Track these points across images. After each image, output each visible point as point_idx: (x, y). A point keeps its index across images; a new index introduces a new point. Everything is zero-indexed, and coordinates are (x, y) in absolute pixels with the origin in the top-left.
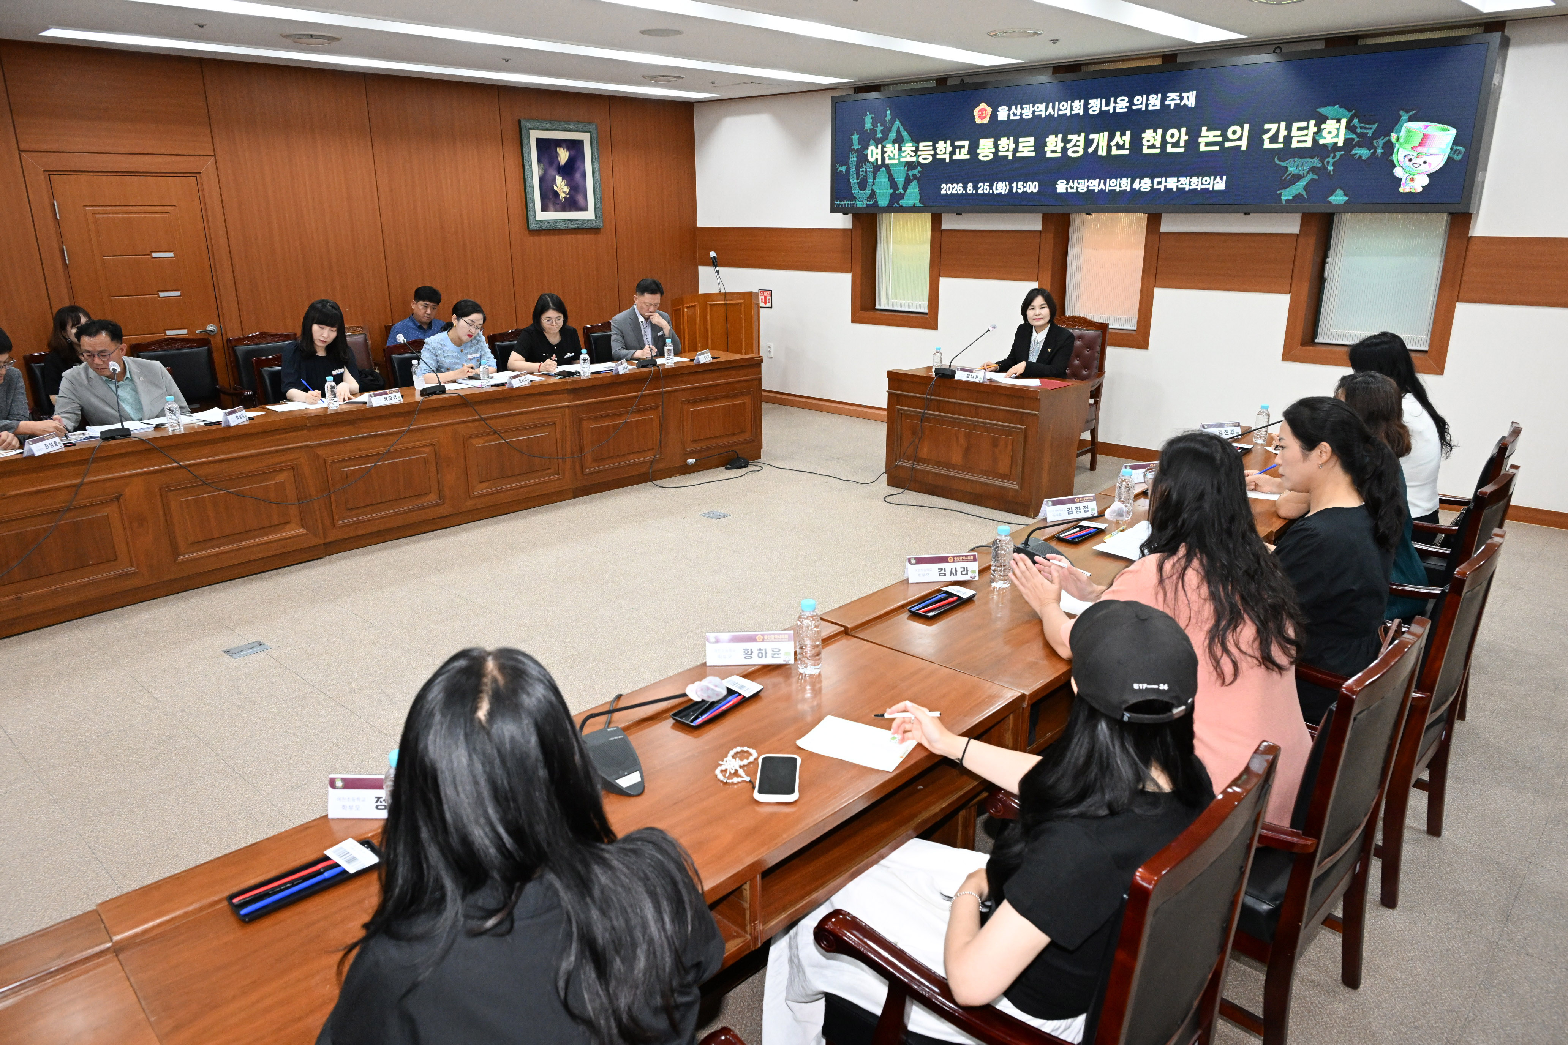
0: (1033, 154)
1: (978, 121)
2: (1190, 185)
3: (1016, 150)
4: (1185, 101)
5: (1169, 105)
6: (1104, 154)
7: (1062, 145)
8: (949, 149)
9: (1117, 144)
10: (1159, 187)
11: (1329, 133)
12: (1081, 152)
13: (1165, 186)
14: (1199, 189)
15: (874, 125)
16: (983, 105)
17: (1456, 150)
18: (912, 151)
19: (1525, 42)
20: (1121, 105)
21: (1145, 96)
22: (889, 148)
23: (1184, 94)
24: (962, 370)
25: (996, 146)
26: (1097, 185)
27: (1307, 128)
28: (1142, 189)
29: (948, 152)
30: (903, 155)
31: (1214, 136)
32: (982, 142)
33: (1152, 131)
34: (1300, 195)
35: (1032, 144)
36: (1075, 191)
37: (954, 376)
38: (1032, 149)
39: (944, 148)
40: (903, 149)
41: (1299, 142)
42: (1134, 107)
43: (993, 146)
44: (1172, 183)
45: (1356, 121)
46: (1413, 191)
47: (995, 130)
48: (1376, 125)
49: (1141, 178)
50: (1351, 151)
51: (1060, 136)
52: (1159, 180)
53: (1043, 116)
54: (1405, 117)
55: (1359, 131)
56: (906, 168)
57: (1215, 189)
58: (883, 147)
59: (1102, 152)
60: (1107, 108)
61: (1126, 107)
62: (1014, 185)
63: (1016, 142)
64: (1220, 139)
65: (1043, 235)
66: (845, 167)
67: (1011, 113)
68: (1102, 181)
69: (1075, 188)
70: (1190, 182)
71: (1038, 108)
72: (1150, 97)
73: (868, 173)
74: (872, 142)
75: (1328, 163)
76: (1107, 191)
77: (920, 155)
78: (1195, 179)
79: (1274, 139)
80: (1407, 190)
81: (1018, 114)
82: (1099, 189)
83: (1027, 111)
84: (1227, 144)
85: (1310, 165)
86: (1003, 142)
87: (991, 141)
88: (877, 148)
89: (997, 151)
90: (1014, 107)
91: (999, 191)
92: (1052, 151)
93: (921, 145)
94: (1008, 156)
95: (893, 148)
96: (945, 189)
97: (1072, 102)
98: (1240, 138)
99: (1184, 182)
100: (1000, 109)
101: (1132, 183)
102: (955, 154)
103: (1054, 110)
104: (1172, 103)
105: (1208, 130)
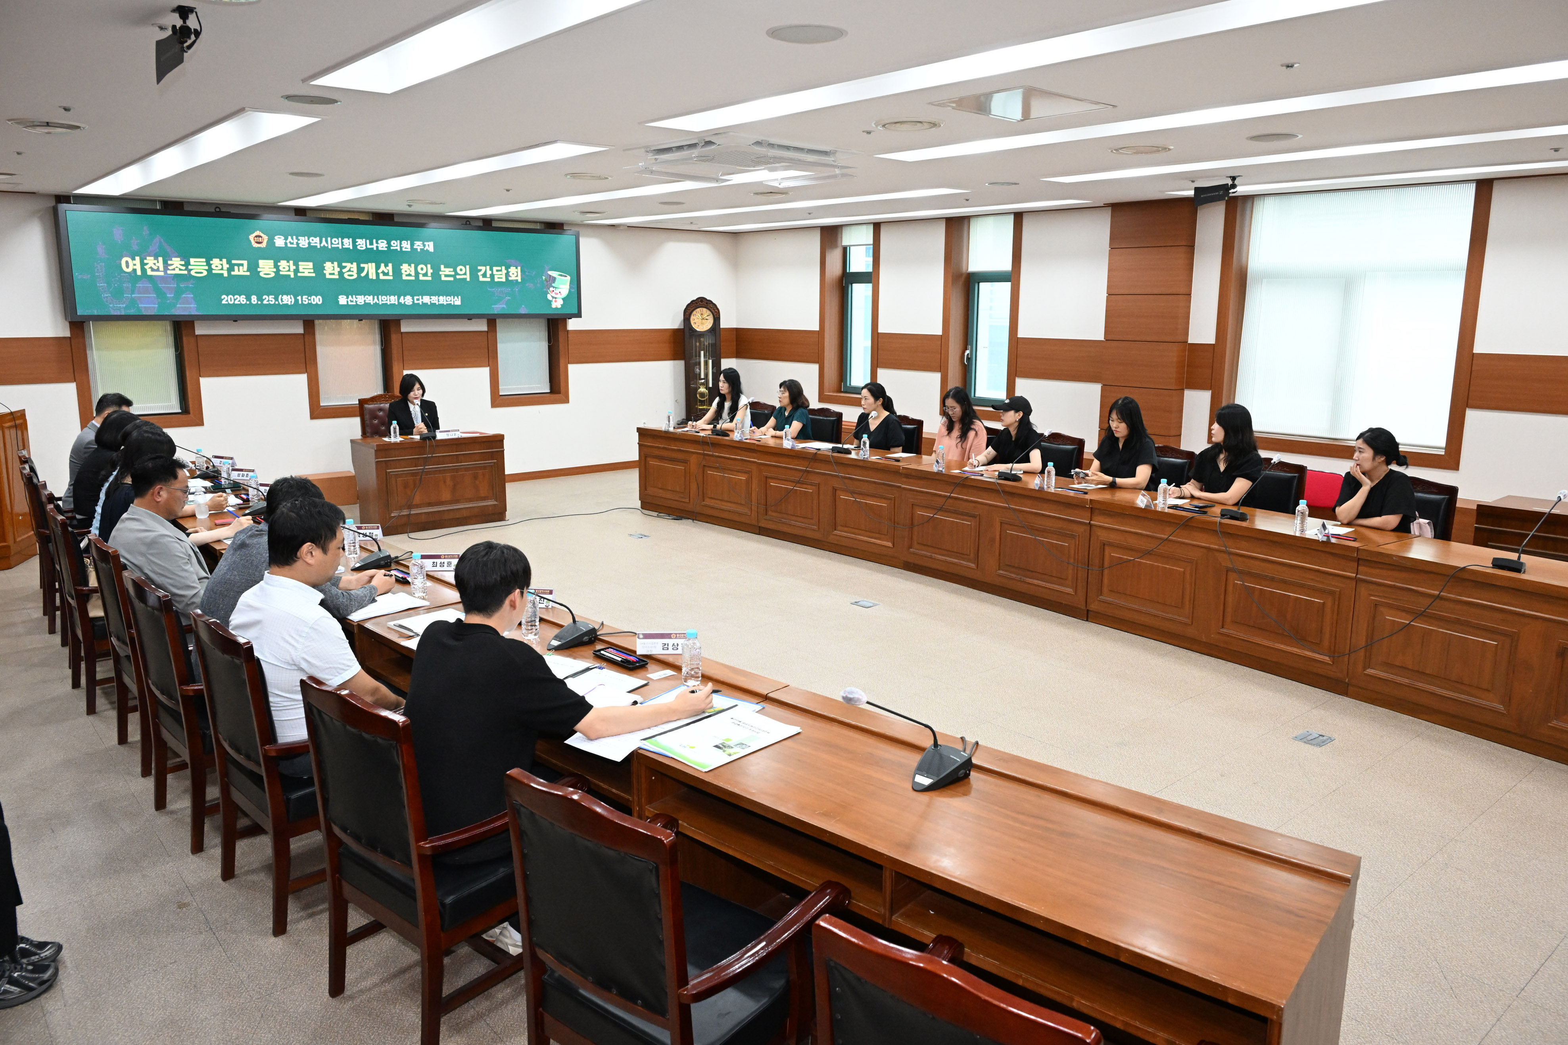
0: (314, 275)
2: (439, 301)
3: (296, 271)
4: (427, 247)
5: (417, 249)
6: (374, 278)
7: (339, 269)
8: (226, 266)
9: (383, 272)
10: (418, 302)
11: (513, 274)
12: (355, 276)
13: (422, 302)
14: (445, 304)
15: (127, 237)
17: (571, 287)
18: (181, 265)
20: (382, 245)
21: (398, 241)
22: (150, 261)
23: (425, 243)
25: (276, 266)
26: (372, 299)
27: (501, 270)
28: (406, 303)
29: (225, 268)
30: (170, 268)
31: (449, 271)
32: (261, 262)
35: (311, 266)
36: (355, 303)
38: (312, 271)
39: (219, 265)
40: (170, 263)
41: (498, 278)
42: (392, 248)
43: (273, 267)
44: (426, 299)
47: (276, 255)
49: (405, 296)
50: (525, 285)
51: (335, 263)
52: (418, 297)
53: (319, 247)
54: (547, 268)
56: (176, 281)
58: (142, 259)
59: (372, 276)
60: (371, 247)
61: (386, 247)
62: (299, 298)
63: (296, 265)
64: (453, 273)
67: (288, 241)
68: (376, 297)
69: (354, 301)
70: (439, 299)
71: (312, 240)
72: (403, 242)
73: (125, 283)
74: (125, 253)
75: (515, 290)
76: (381, 304)
77: (191, 270)
78: (441, 298)
79: (484, 275)
80: (555, 307)
81: (295, 243)
82: (374, 302)
83: (304, 242)
84: (458, 277)
86: (283, 264)
87: (271, 263)
88: (133, 259)
89: (278, 271)
90: (290, 237)
91: (285, 302)
92: (330, 274)
93: (192, 260)
94: (289, 275)
95: (156, 262)
96: (227, 299)
97: (342, 239)
98: (465, 274)
99: (434, 299)
100: (276, 237)
101: (399, 299)
102: (234, 271)
103: (327, 243)
104: (419, 248)
105: (444, 267)
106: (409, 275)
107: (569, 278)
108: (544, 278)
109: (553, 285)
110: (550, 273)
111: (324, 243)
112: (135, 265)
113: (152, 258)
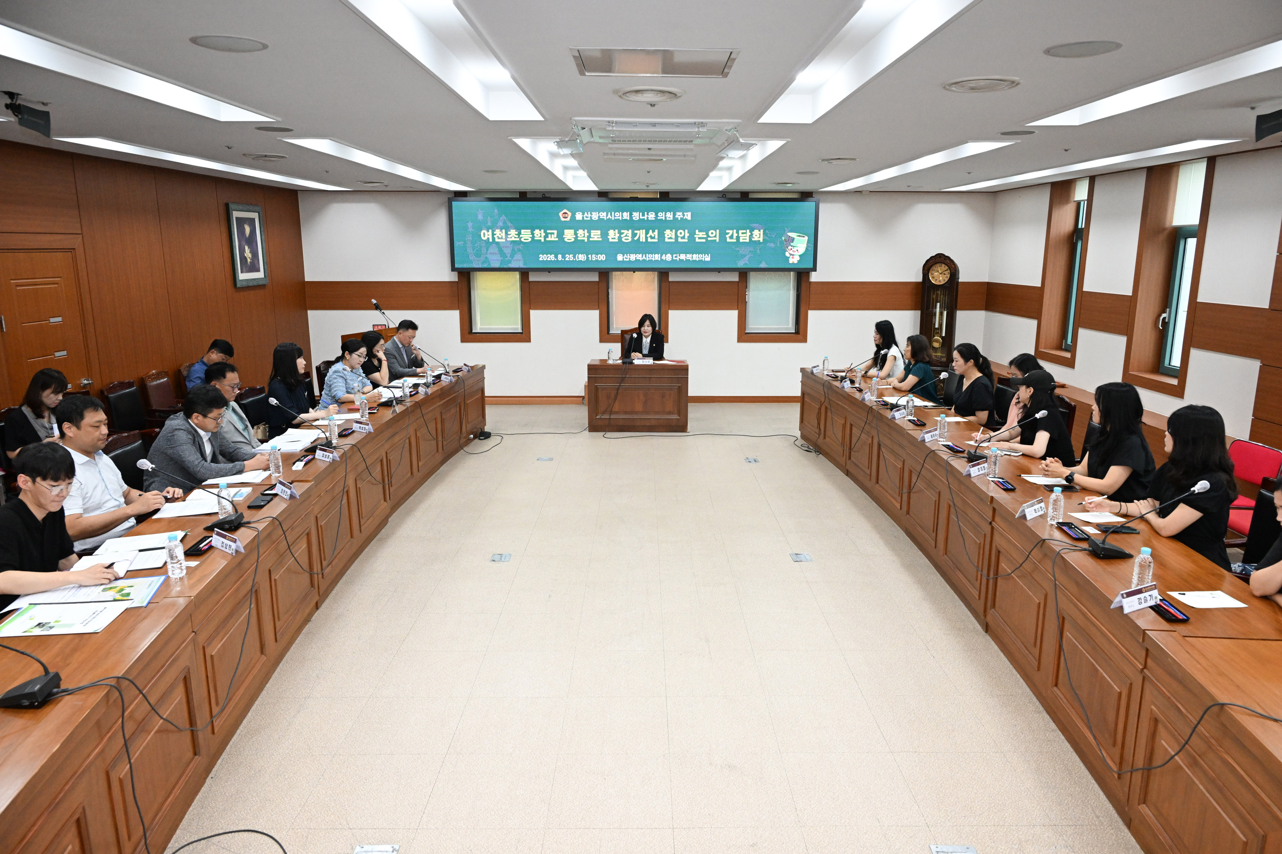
0: (601, 239)
2: (692, 258)
3: (589, 237)
4: (686, 217)
6: (644, 241)
7: (618, 235)
8: (543, 234)
10: (676, 259)
11: (756, 236)
12: (630, 240)
13: (679, 258)
14: (697, 261)
15: (485, 217)
17: (809, 245)
18: (516, 234)
19: (825, 201)
20: (652, 216)
21: (664, 213)
22: (497, 232)
23: (685, 213)
25: (576, 234)
26: (641, 257)
27: (746, 233)
28: (667, 260)
29: (542, 236)
30: (509, 236)
31: (702, 235)
32: (566, 231)
33: (669, 230)
35: (599, 234)
36: (628, 260)
38: (600, 236)
39: (539, 234)
40: (509, 233)
41: (743, 239)
42: (658, 218)
43: (573, 234)
44: (683, 257)
47: (575, 225)
49: (666, 254)
50: (766, 244)
51: (616, 231)
52: (676, 255)
53: (605, 219)
54: (787, 230)
56: (512, 245)
59: (643, 239)
60: (643, 217)
61: (654, 218)
62: (590, 256)
63: (589, 232)
64: (705, 236)
67: (584, 216)
68: (644, 255)
69: (628, 258)
70: (692, 256)
71: (601, 215)
72: (667, 213)
73: (481, 247)
74: (484, 228)
75: (757, 249)
76: (647, 260)
77: (522, 237)
78: (694, 255)
79: (731, 237)
81: (589, 217)
82: (643, 259)
83: (595, 216)
84: (709, 239)
86: (580, 232)
87: (572, 231)
88: (488, 231)
89: (577, 237)
90: (586, 213)
91: (580, 259)
92: (612, 238)
93: (523, 231)
94: (584, 240)
95: (501, 232)
96: (542, 257)
97: (622, 213)
98: (715, 236)
99: (689, 257)
100: (577, 213)
101: (661, 256)
102: (548, 238)
103: (611, 216)
104: (679, 217)
105: (699, 232)
106: (671, 238)
107: (806, 238)
108: (783, 238)
109: (792, 244)
110: (789, 234)
111: (609, 216)
112: (488, 235)
113: (499, 230)
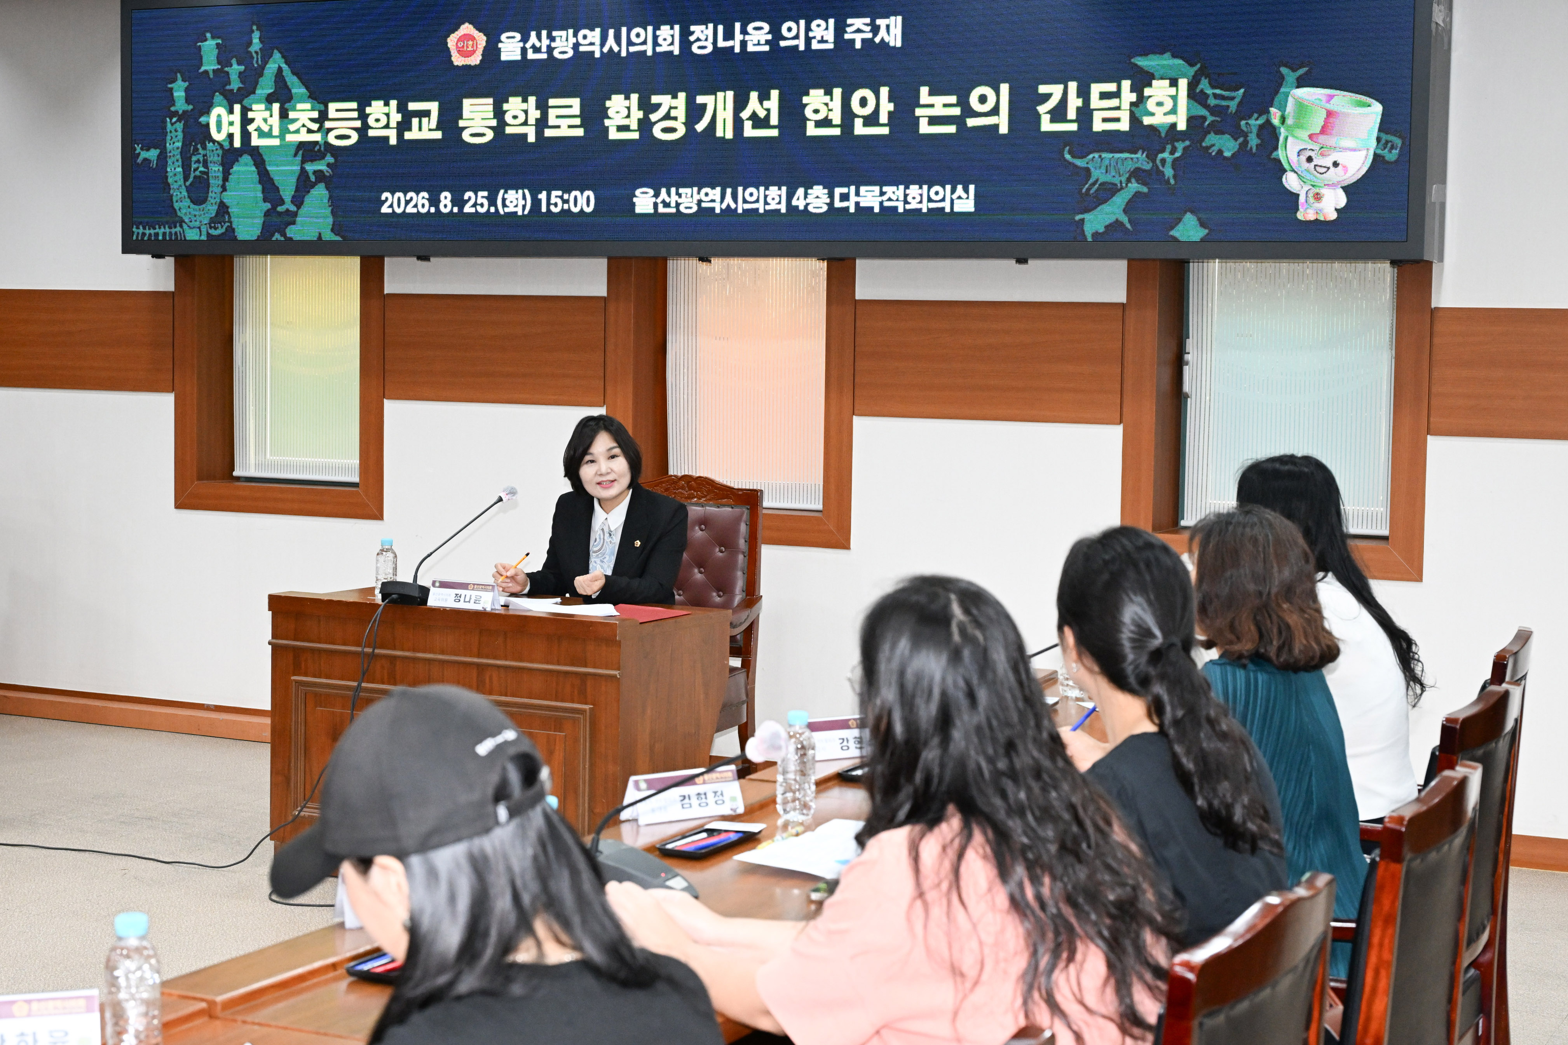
0: (580, 132)
1: (458, 60)
2: (906, 202)
3: (542, 123)
4: (882, 33)
5: (853, 41)
6: (729, 135)
7: (640, 114)
8: (396, 118)
9: (754, 117)
10: (845, 204)
11: (1160, 104)
12: (681, 131)
13: (857, 204)
14: (925, 210)
15: (223, 59)
16: (467, 28)
17: (1387, 142)
18: (312, 120)
20: (756, 37)
21: (802, 23)
22: (259, 112)
23: (879, 22)
24: (444, 585)
25: (499, 114)
26: (718, 198)
27: (1117, 95)
28: (811, 209)
29: (393, 124)
30: (292, 127)
31: (945, 105)
32: (468, 104)
33: (822, 91)
34: (1117, 224)
35: (576, 110)
36: (674, 210)
37: (424, 601)
38: (577, 121)
39: (382, 117)
40: (292, 115)
41: (1105, 120)
42: (783, 44)
43: (491, 115)
44: (870, 197)
45: (1204, 85)
46: (1322, 219)
47: (498, 81)
48: (1242, 91)
49: (808, 186)
50: (1203, 140)
51: (635, 97)
52: (845, 190)
53: (597, 55)
54: (1290, 76)
55: (1212, 102)
56: (299, 158)
57: (956, 209)
58: (245, 110)
59: (725, 130)
60: (729, 44)
61: (767, 42)
62: (543, 196)
63: (542, 106)
64: (956, 111)
65: (612, 308)
66: (157, 152)
67: (528, 45)
68: (729, 191)
69: (673, 204)
70: (906, 196)
71: (585, 37)
72: (814, 25)
73: (211, 166)
74: (218, 98)
76: (740, 211)
77: (329, 130)
78: (914, 190)
79: (1058, 114)
80: (1311, 217)
81: (544, 49)
82: (724, 206)
83: (563, 44)
84: (971, 122)
85: (1130, 166)
86: (514, 106)
87: (488, 104)
88: (231, 112)
89: (502, 123)
90: (533, 34)
91: (510, 209)
93: (333, 108)
94: (525, 136)
95: (267, 113)
96: (391, 203)
97: (656, 28)
98: (995, 111)
99: (894, 194)
100: (503, 37)
101: (790, 196)
102: (410, 129)
103: (618, 43)
104: (858, 38)
105: (931, 93)
108: (1274, 112)
111: (611, 42)
113: (262, 106)
